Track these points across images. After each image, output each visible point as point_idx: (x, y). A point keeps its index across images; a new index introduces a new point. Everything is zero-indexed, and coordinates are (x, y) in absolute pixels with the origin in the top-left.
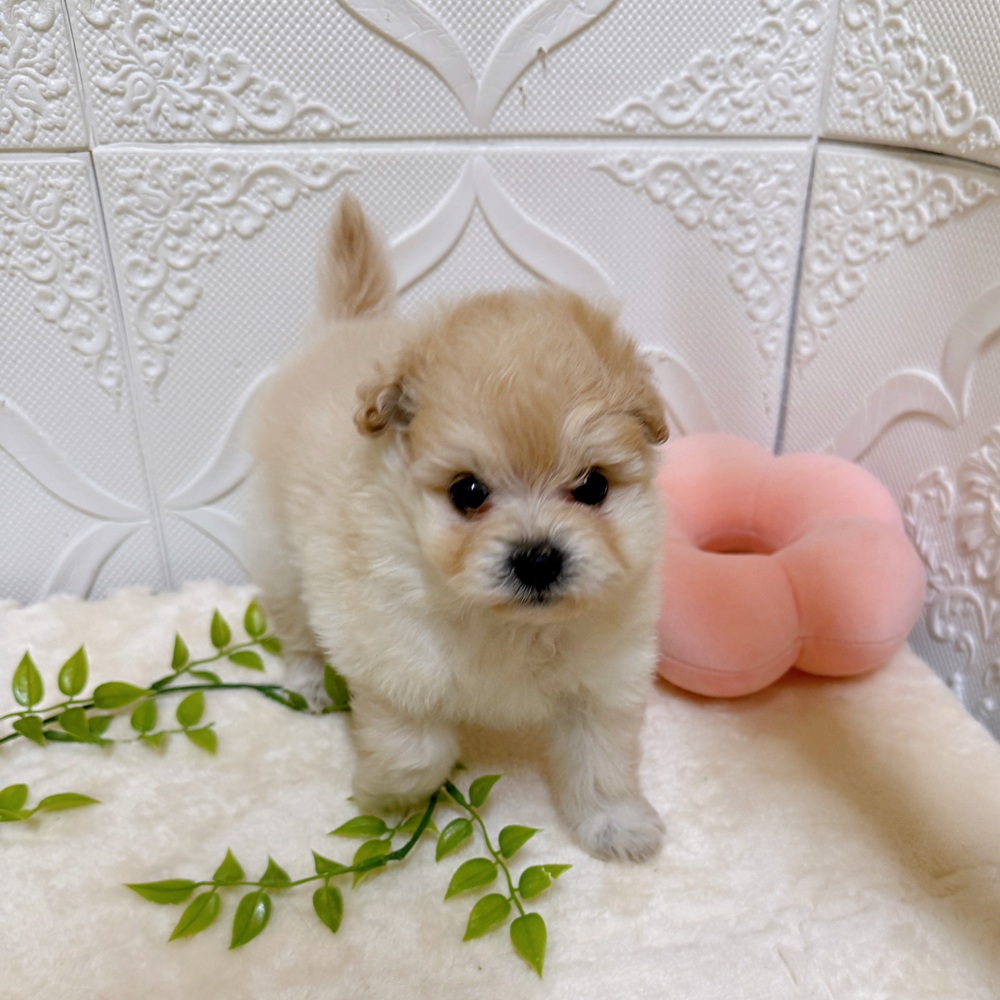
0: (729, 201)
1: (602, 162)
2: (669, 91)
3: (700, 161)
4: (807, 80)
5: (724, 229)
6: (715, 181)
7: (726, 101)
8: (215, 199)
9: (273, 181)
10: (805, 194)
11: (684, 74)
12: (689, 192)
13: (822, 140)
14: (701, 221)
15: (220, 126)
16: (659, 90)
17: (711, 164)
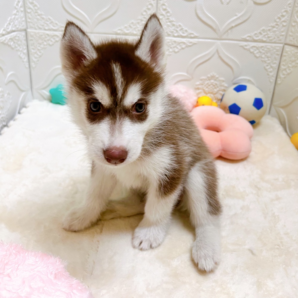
0: (266, 54)
1: (242, 45)
2: (256, 34)
3: (260, 46)
4: (283, 34)
5: (264, 58)
6: (263, 50)
7: (266, 36)
8: (172, 46)
9: (182, 44)
10: (281, 53)
11: (259, 31)
12: (257, 51)
13: (286, 44)
14: (259, 57)
15: (176, 35)
16: (254, 33)
17: (262, 47)
